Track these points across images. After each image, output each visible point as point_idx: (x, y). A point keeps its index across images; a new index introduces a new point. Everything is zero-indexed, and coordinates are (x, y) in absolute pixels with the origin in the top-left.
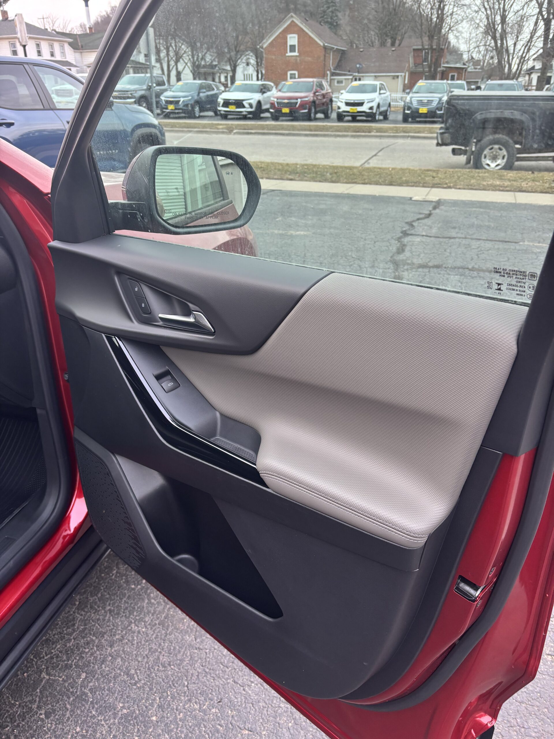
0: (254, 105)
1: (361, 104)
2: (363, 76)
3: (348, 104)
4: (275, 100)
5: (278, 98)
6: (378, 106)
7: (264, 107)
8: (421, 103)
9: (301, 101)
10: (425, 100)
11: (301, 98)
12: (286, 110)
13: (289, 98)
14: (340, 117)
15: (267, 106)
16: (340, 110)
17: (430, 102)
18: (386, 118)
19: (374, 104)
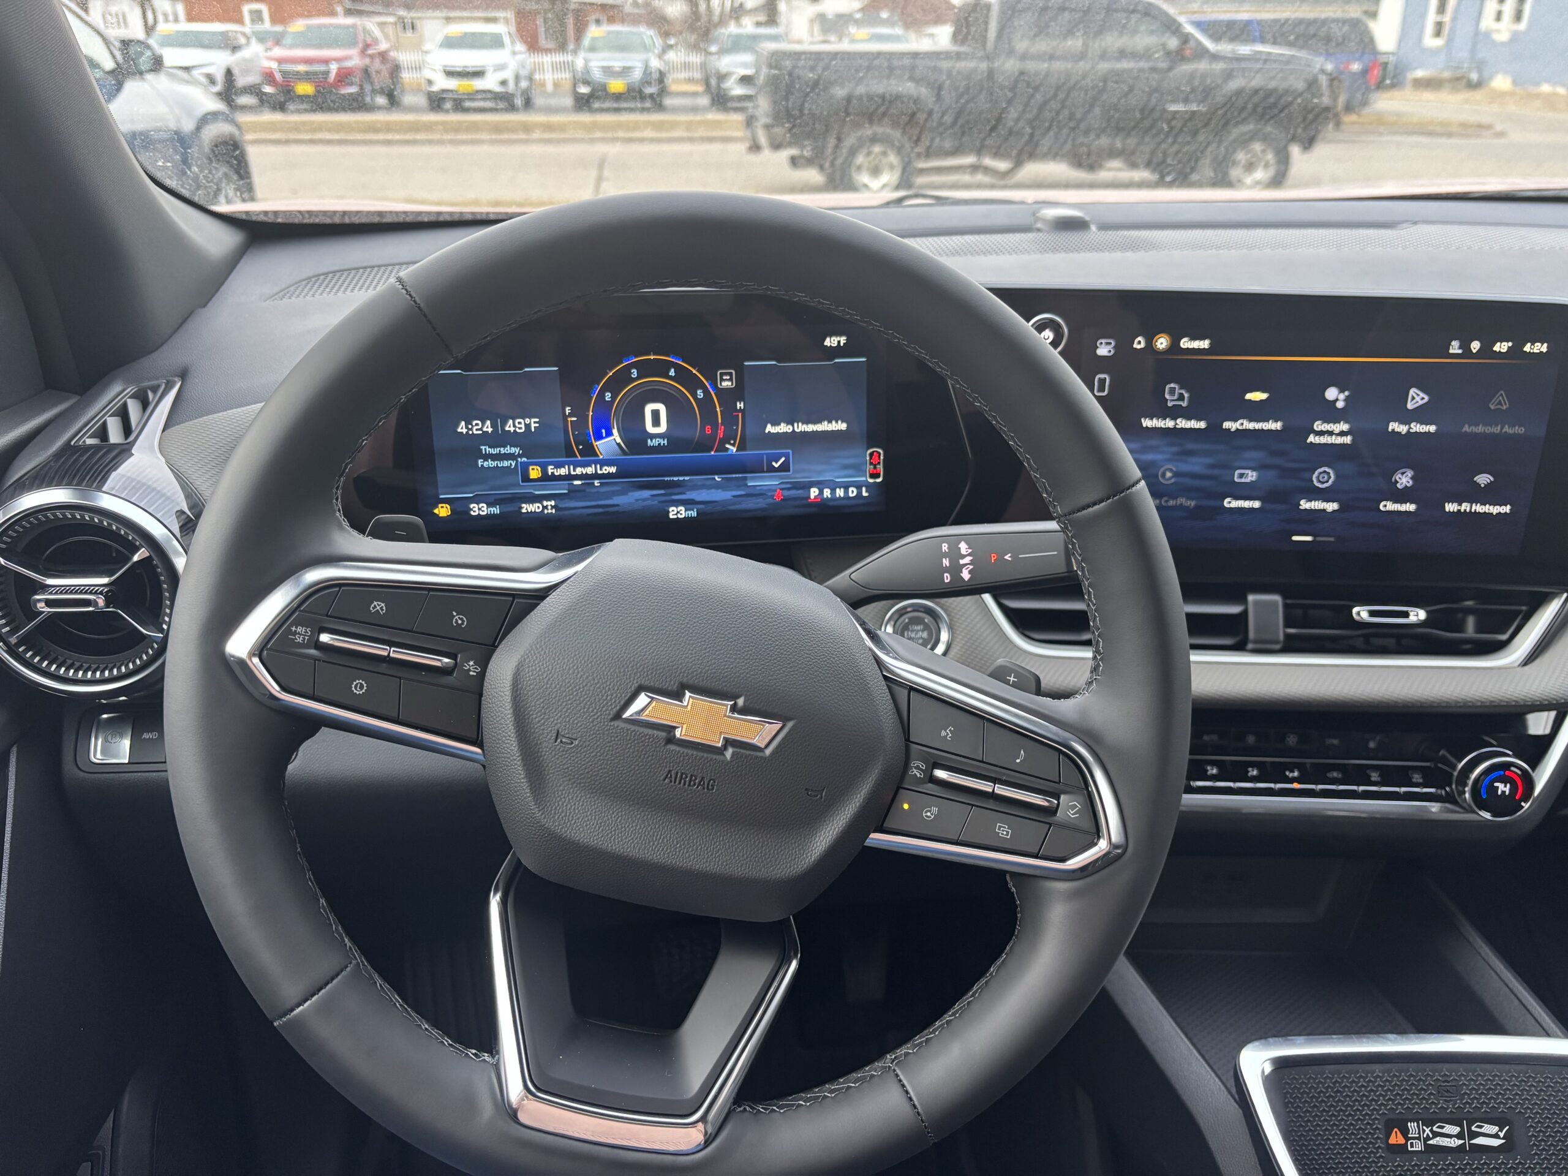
0: (220, 77)
1: (478, 74)
2: (419, 18)
3: (450, 74)
4: (274, 65)
5: (280, 61)
6: (517, 78)
7: (241, 81)
8: (608, 71)
9: (339, 69)
10: (617, 65)
11: (338, 60)
12: (304, 88)
13: (308, 61)
14: (436, 102)
15: (252, 79)
16: (435, 88)
17: (626, 71)
18: (528, 103)
19: (508, 74)
